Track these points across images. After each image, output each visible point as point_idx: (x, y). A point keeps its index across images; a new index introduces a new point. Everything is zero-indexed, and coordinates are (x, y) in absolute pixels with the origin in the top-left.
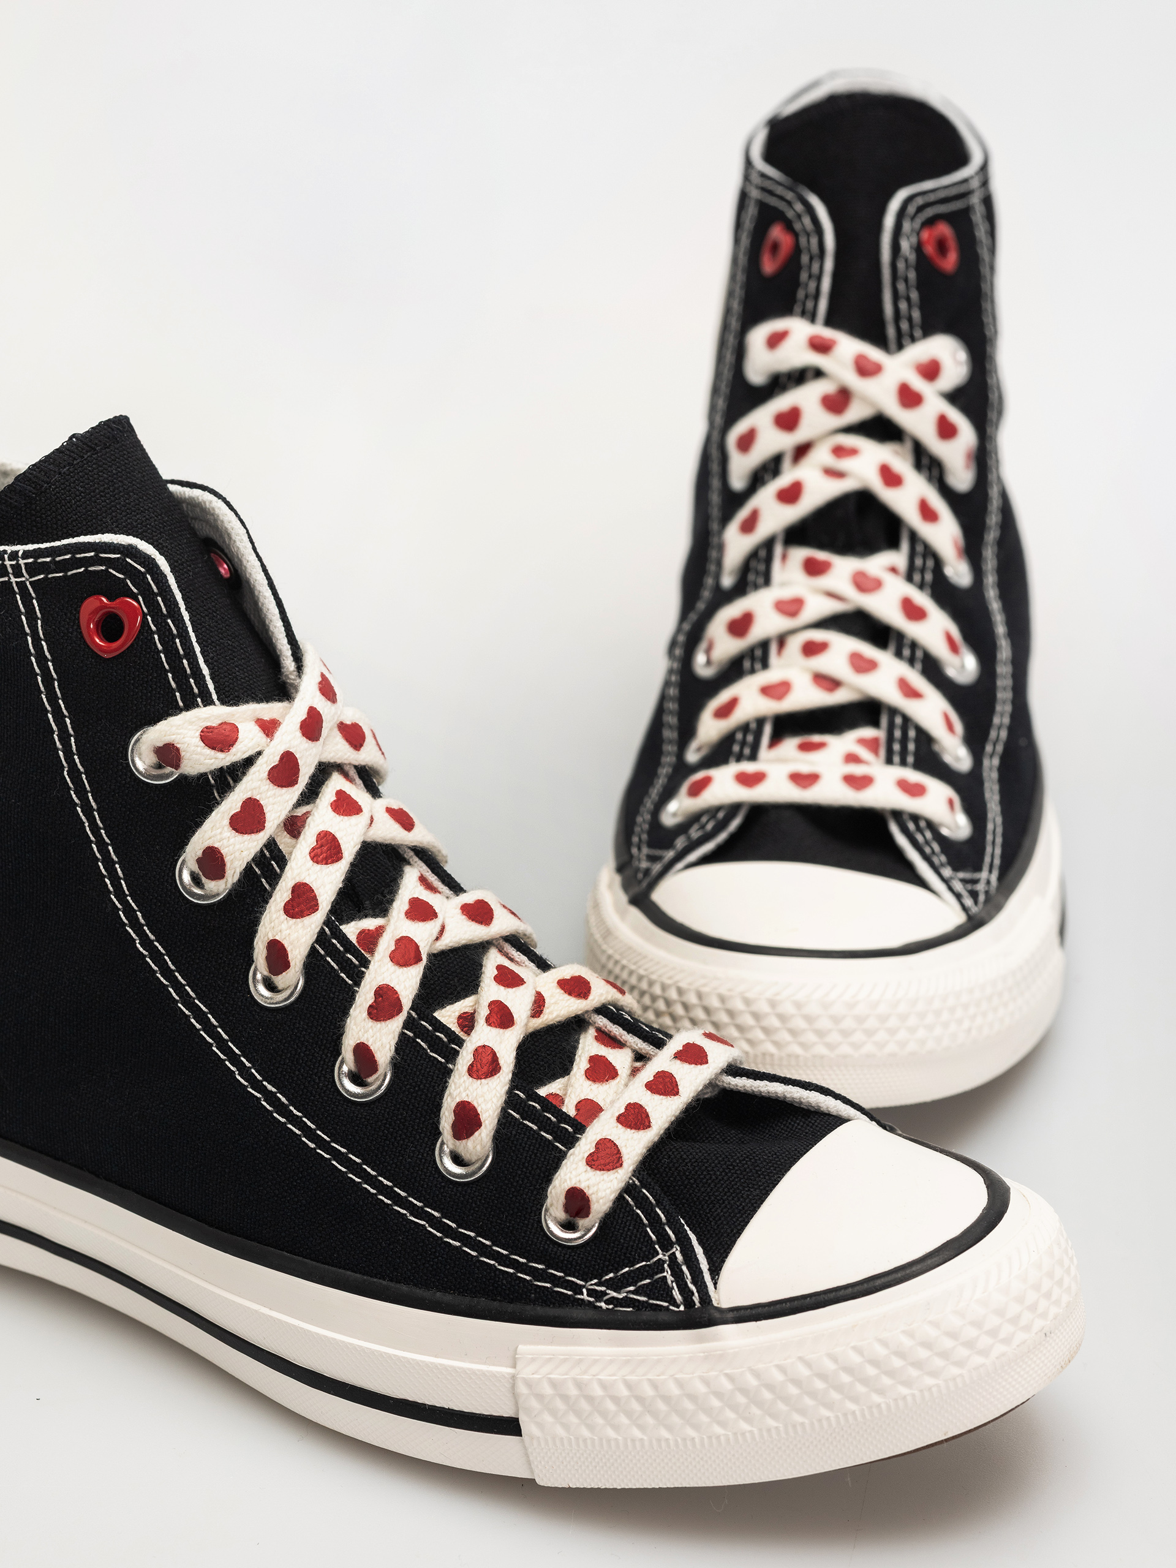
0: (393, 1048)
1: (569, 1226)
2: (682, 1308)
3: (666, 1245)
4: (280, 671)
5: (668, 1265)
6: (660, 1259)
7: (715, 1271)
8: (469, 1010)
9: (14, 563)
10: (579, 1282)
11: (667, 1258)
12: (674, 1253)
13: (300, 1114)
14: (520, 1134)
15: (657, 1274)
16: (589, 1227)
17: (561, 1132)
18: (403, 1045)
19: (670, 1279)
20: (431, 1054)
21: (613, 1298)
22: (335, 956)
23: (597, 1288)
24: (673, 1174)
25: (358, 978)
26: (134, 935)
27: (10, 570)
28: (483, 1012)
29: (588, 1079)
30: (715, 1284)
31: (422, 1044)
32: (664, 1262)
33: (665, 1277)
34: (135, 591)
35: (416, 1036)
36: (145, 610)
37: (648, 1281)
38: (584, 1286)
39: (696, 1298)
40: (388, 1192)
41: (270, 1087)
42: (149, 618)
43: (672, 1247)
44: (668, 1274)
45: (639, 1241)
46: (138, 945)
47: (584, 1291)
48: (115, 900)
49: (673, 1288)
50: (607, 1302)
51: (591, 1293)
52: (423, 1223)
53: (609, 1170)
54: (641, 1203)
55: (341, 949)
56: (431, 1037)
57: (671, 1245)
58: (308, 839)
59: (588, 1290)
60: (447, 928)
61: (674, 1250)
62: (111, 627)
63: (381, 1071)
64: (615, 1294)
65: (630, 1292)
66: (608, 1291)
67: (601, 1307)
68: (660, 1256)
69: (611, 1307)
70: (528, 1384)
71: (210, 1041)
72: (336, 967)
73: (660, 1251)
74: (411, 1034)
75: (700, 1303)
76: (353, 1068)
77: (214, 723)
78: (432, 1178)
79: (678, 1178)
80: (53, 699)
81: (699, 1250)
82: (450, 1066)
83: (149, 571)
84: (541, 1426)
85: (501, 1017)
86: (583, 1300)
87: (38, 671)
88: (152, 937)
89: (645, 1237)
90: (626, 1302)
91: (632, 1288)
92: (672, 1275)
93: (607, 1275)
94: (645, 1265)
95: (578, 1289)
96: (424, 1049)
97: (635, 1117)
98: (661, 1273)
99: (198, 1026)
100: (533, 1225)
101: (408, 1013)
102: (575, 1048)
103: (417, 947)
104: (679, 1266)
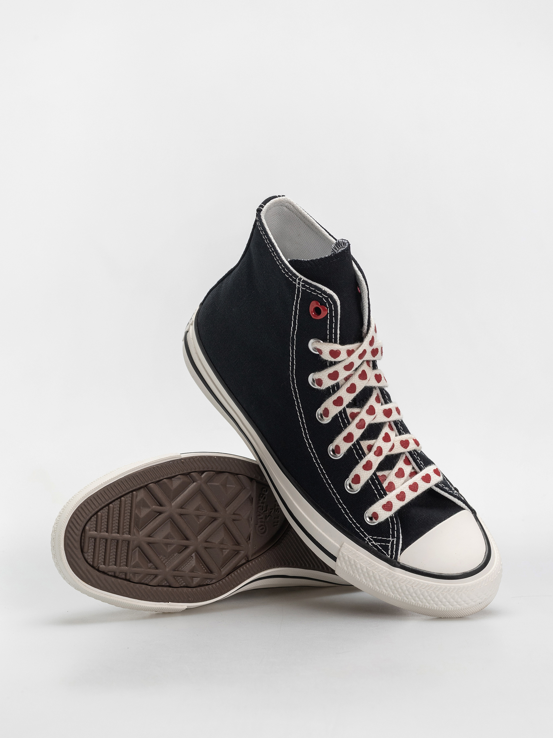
0: (346, 450)
1: (371, 519)
2: (389, 556)
3: (393, 537)
4: (362, 328)
5: (391, 543)
6: (390, 540)
7: (402, 550)
8: (372, 444)
9: (299, 281)
10: (367, 535)
11: (392, 540)
12: (394, 540)
13: (315, 452)
14: (369, 488)
15: (387, 543)
16: (376, 522)
17: (380, 493)
18: (350, 450)
19: (390, 547)
20: (356, 455)
21: (374, 544)
22: (341, 418)
23: (370, 539)
24: (405, 515)
25: (345, 427)
26: (292, 384)
27: (297, 282)
28: (374, 449)
29: (396, 476)
30: (401, 554)
31: (354, 451)
32: (391, 541)
33: (389, 545)
34: (328, 306)
35: (354, 448)
36: (329, 312)
37: (384, 544)
38: (368, 536)
39: (394, 556)
40: (329, 485)
41: (310, 441)
42: (329, 314)
43: (394, 538)
44: (390, 545)
45: (387, 532)
46: (292, 387)
47: (367, 537)
48: (290, 373)
49: (389, 549)
50: (371, 544)
51: (368, 539)
52: (334, 497)
53: (387, 511)
54: (392, 522)
55: (344, 417)
56: (358, 451)
57: (395, 537)
58: (348, 385)
59: (368, 538)
60: (377, 417)
61: (394, 539)
62: (318, 311)
63: (340, 454)
64: (374, 543)
65: (378, 544)
66: (373, 541)
67: (369, 544)
68: (390, 539)
69: (372, 545)
70: (342, 553)
71: (300, 420)
72: (341, 421)
73: (391, 538)
74: (353, 448)
75: (394, 558)
76: (334, 448)
77: (335, 349)
78: (341, 487)
79: (406, 517)
80: (295, 318)
81: (401, 542)
82: (359, 461)
83: (333, 304)
84: (341, 564)
85: (379, 452)
86: (366, 540)
87: (294, 310)
88: (296, 387)
89: (389, 532)
90: (376, 547)
91: (379, 544)
92: (391, 546)
93: (375, 537)
94: (386, 539)
95: (366, 537)
96: (354, 453)
97: (401, 496)
98: (388, 544)
99: (299, 415)
100: (362, 514)
101: (355, 442)
102: (397, 462)
103: (365, 423)
104: (394, 545)
